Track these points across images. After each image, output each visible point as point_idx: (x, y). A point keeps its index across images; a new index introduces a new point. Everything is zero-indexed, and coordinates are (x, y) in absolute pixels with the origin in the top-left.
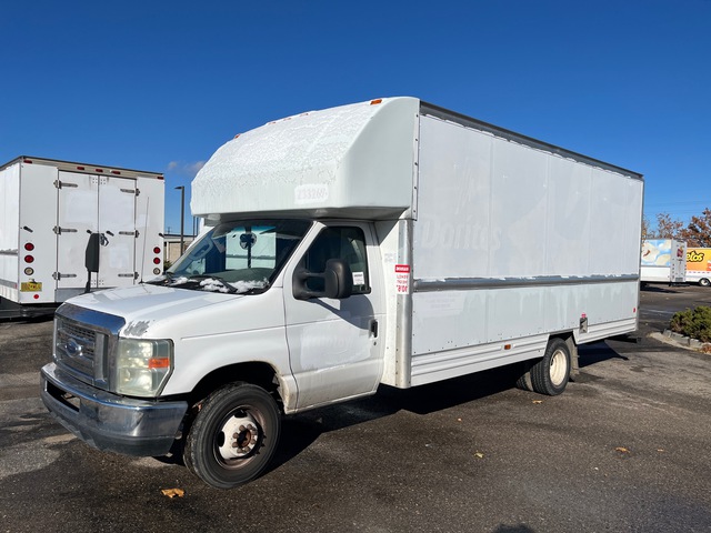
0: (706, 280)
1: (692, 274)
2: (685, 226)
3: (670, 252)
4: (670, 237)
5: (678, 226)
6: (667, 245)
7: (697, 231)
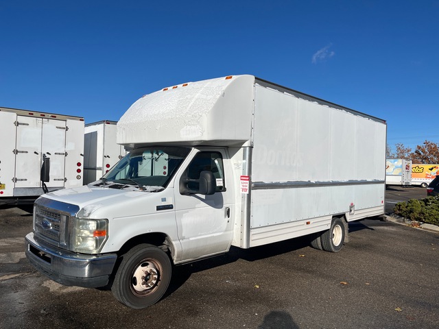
0: (425, 184)
1: (417, 180)
2: (413, 151)
3: (402, 166)
4: (402, 158)
5: (409, 151)
6: (399, 162)
7: (420, 154)
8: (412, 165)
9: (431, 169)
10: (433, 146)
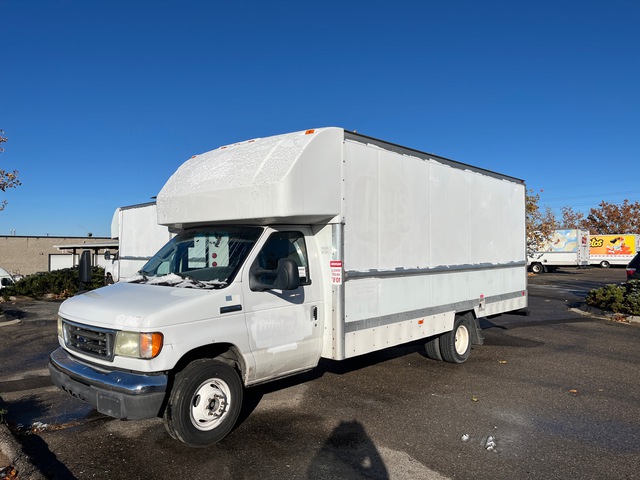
0: (607, 263)
1: (594, 258)
2: (585, 217)
3: (576, 240)
4: (572, 227)
5: (580, 217)
6: (573, 234)
7: (595, 220)
8: (589, 237)
9: (614, 242)
10: (613, 209)
